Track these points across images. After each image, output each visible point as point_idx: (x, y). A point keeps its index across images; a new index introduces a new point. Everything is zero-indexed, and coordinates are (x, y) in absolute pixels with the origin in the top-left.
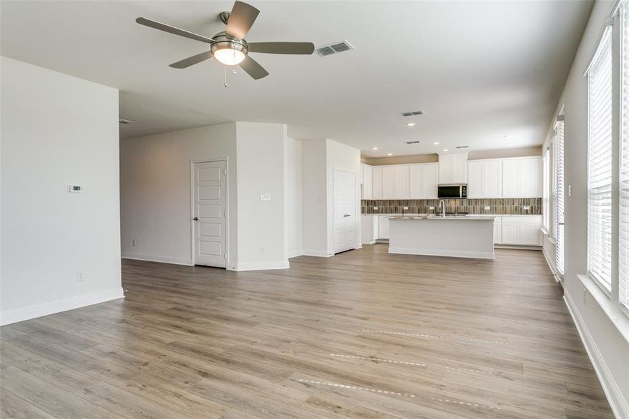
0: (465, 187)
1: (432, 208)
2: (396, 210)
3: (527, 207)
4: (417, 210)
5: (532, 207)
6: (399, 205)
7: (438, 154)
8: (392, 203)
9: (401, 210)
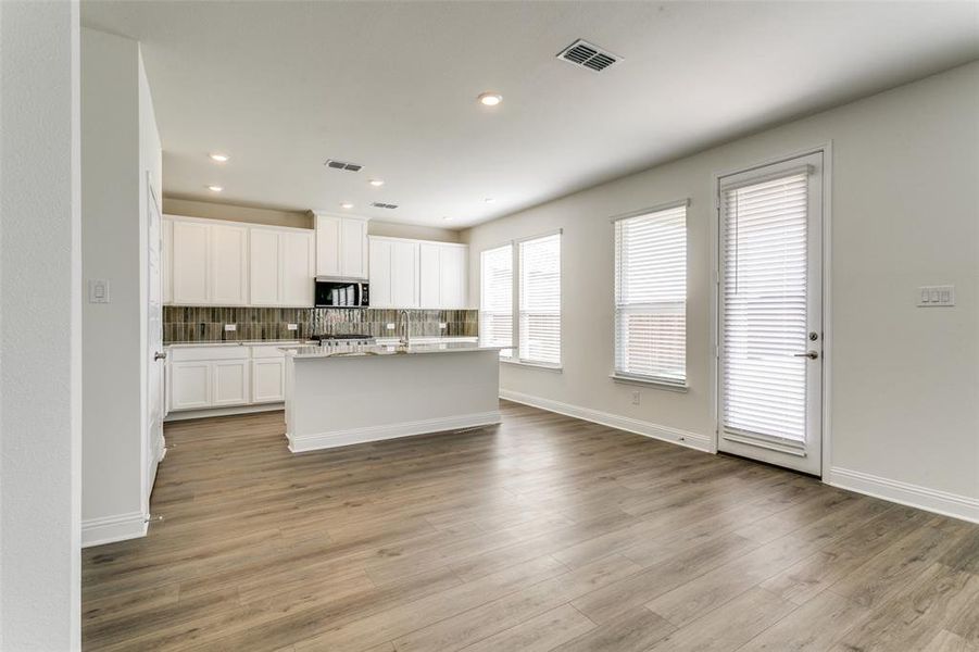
0: (367, 285)
1: (292, 327)
2: (203, 332)
3: (443, 325)
4: (258, 332)
5: (448, 325)
6: (213, 321)
7: (314, 212)
8: (192, 314)
9: (218, 333)
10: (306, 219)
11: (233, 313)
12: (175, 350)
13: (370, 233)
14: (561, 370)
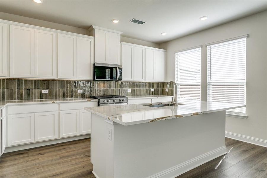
0: (121, 69)
1: (80, 91)
2: (29, 95)
3: (152, 90)
4: (61, 94)
5: (155, 90)
6: (35, 88)
7: (94, 27)
8: (22, 83)
9: (38, 95)
10: (88, 30)
11: (47, 83)
12: (9, 107)
13: (122, 41)
14: (247, 117)
